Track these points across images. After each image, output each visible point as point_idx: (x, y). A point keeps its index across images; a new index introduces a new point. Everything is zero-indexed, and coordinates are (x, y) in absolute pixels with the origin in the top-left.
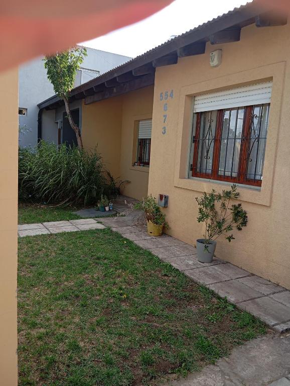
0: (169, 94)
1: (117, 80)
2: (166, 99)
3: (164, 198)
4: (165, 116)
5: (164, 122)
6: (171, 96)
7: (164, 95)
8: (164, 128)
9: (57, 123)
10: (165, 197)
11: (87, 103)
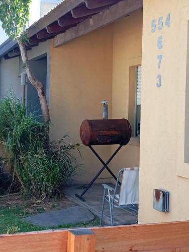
0: (164, 21)
1: (87, 6)
2: (160, 29)
3: (161, 196)
4: (160, 57)
5: (159, 67)
6: (168, 23)
7: (156, 23)
8: (159, 77)
9: (21, 76)
10: (164, 195)
11: (57, 44)
